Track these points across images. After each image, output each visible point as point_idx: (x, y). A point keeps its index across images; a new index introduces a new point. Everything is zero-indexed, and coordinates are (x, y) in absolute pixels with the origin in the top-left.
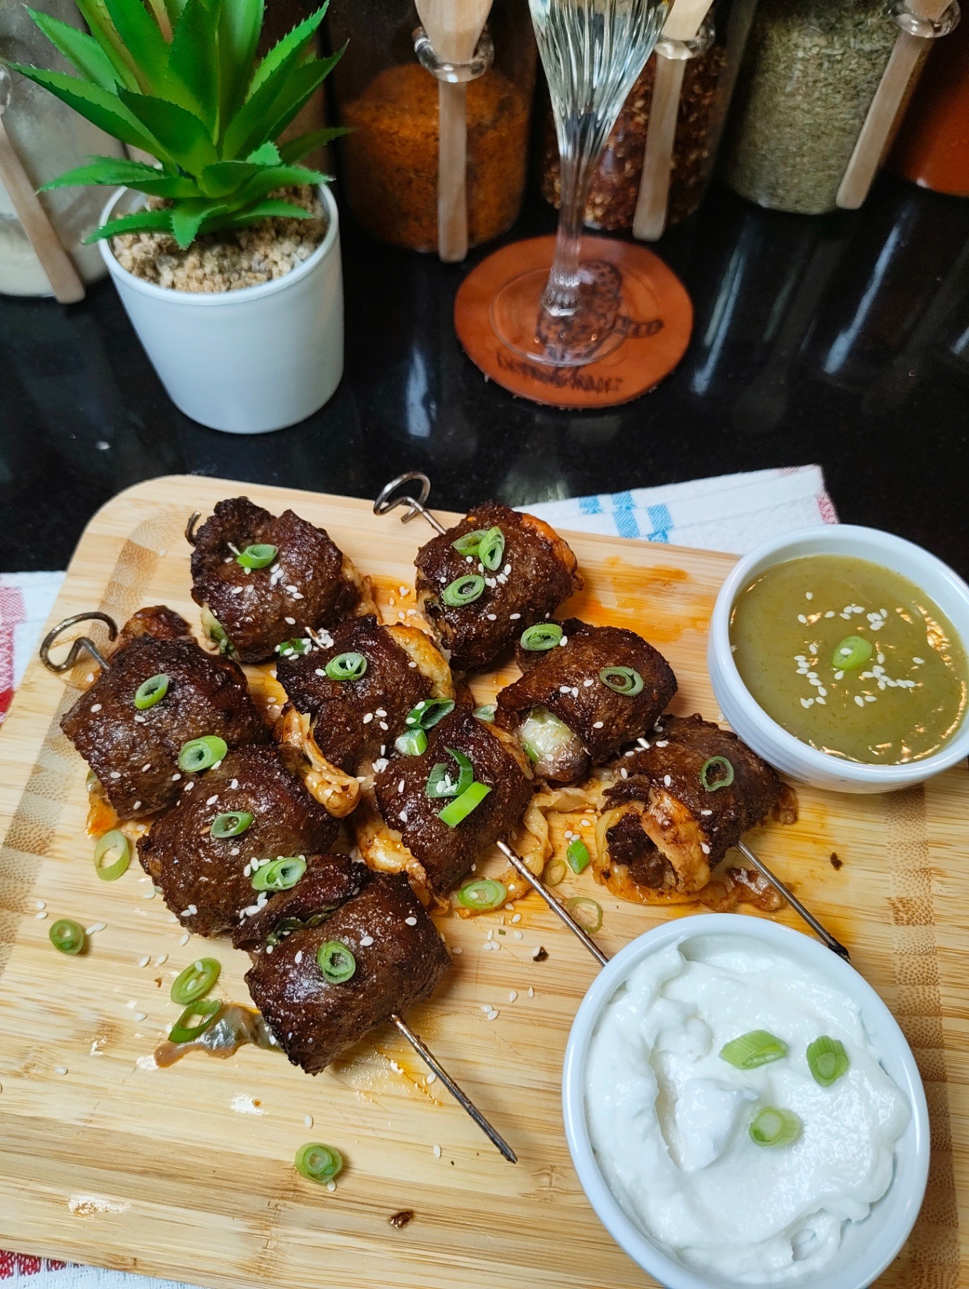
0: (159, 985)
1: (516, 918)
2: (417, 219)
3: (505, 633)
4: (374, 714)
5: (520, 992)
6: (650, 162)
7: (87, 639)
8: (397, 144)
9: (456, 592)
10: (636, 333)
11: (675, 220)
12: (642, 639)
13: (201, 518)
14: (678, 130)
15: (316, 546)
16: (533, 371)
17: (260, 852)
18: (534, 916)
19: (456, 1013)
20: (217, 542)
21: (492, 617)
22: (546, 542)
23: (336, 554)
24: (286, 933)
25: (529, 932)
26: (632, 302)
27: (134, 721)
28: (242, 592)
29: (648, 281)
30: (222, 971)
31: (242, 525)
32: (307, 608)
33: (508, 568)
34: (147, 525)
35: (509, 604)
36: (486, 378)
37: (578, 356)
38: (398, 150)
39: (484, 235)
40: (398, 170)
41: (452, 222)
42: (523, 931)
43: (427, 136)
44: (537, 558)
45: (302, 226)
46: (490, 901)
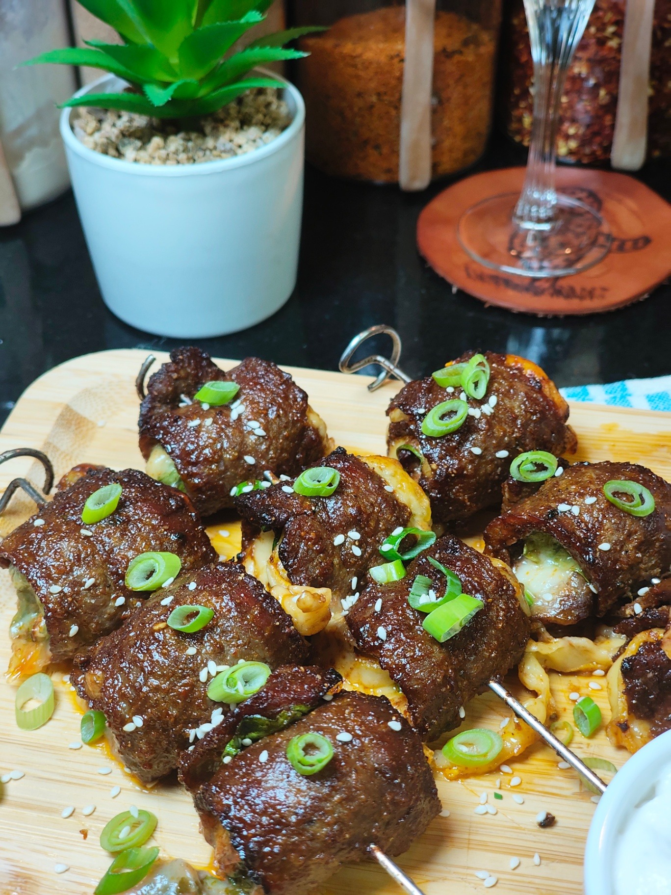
0: (85, 837)
1: (515, 781)
2: (377, 147)
3: (490, 474)
4: (346, 537)
5: (524, 860)
6: (626, 85)
7: (24, 480)
8: (360, 66)
9: (437, 418)
10: (621, 248)
11: (657, 153)
12: (649, 470)
13: (155, 363)
14: (653, 55)
15: (281, 385)
16: (507, 282)
17: (219, 654)
18: (537, 780)
19: (445, 879)
20: (170, 389)
21: (477, 451)
22: (534, 379)
23: (301, 396)
24: (247, 741)
25: (531, 797)
26: (613, 221)
27: (80, 534)
28: (200, 426)
29: (631, 203)
30: (159, 825)
31: (196, 375)
32: (268, 449)
33: (493, 400)
34: (87, 393)
35: (495, 438)
36: (454, 290)
37: (555, 267)
38: (361, 73)
39: (447, 165)
40: (360, 95)
41: (415, 146)
42: (525, 796)
43: (392, 58)
44: (526, 394)
45: (267, 117)
46: (484, 751)
